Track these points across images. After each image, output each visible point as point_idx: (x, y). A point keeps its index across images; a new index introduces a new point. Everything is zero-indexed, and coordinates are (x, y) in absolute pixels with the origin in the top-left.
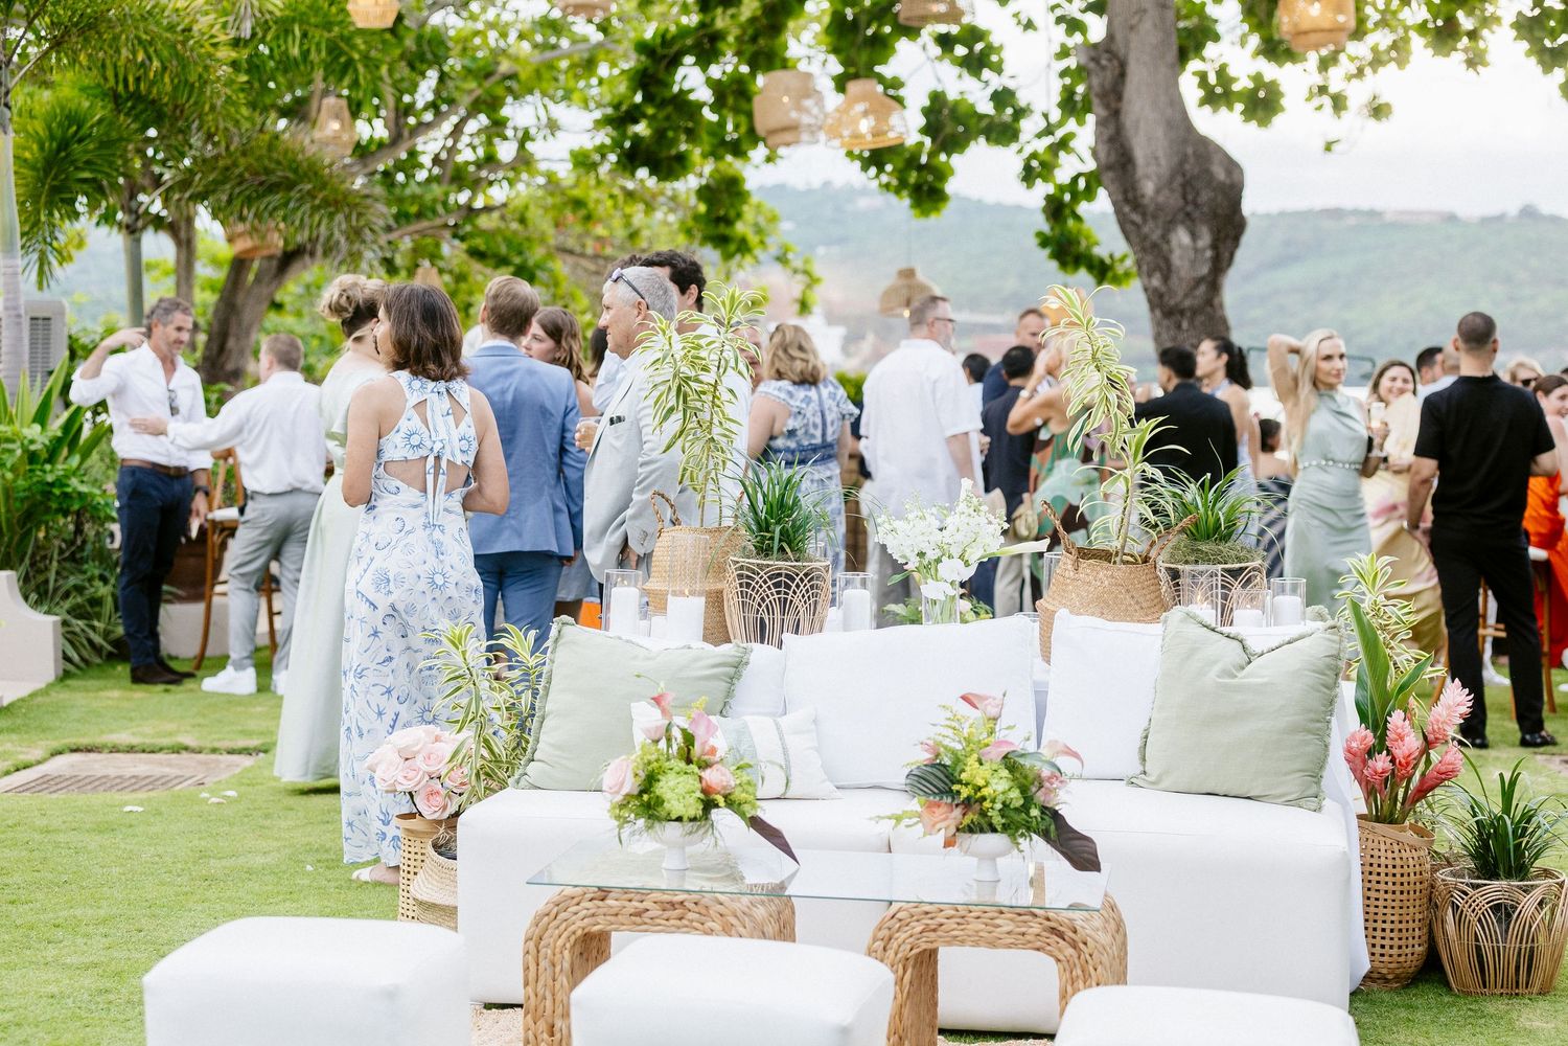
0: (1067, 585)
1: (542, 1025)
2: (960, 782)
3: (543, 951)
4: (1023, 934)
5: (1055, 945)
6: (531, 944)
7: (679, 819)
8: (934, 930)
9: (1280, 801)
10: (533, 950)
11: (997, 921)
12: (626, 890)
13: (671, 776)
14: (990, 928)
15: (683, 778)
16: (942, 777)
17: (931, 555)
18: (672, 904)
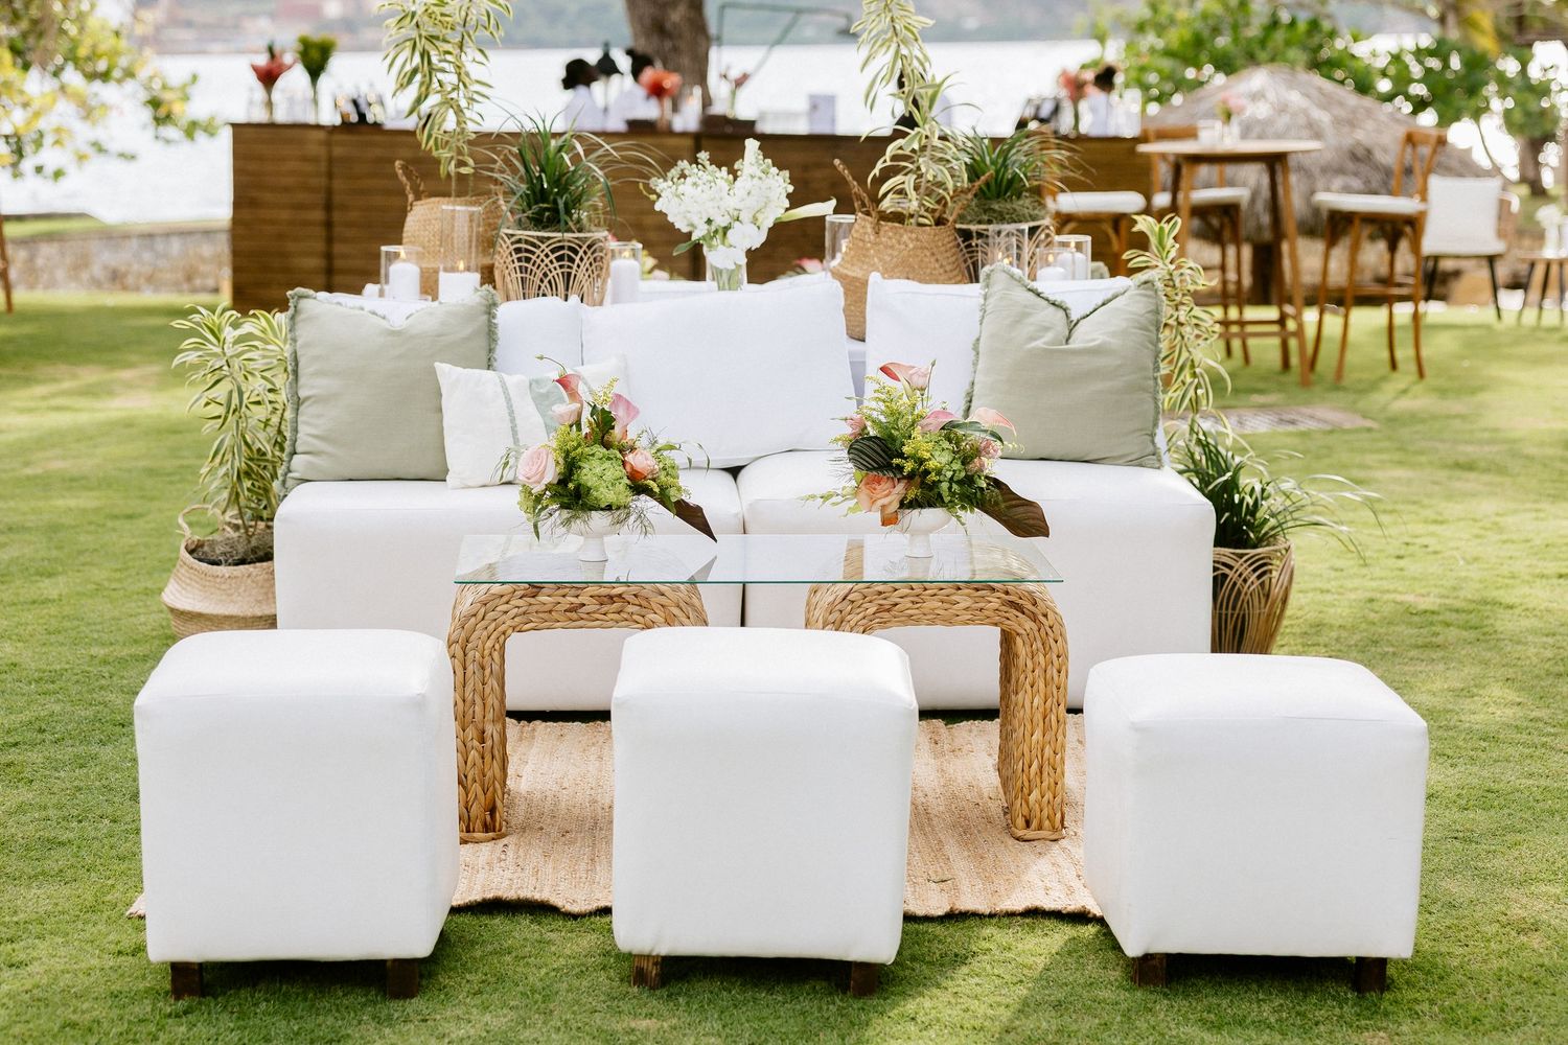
0: (868, 250)
1: (471, 732)
2: (901, 455)
3: (471, 654)
4: (981, 609)
5: (1013, 618)
6: (457, 648)
7: (609, 508)
8: (888, 610)
9: (1120, 462)
10: (459, 653)
11: (954, 598)
12: (559, 585)
13: (595, 462)
14: (946, 606)
15: (607, 464)
16: (879, 450)
17: (720, 222)
18: (611, 597)
